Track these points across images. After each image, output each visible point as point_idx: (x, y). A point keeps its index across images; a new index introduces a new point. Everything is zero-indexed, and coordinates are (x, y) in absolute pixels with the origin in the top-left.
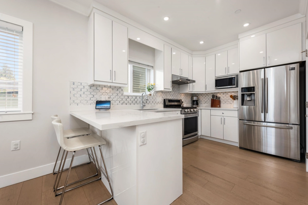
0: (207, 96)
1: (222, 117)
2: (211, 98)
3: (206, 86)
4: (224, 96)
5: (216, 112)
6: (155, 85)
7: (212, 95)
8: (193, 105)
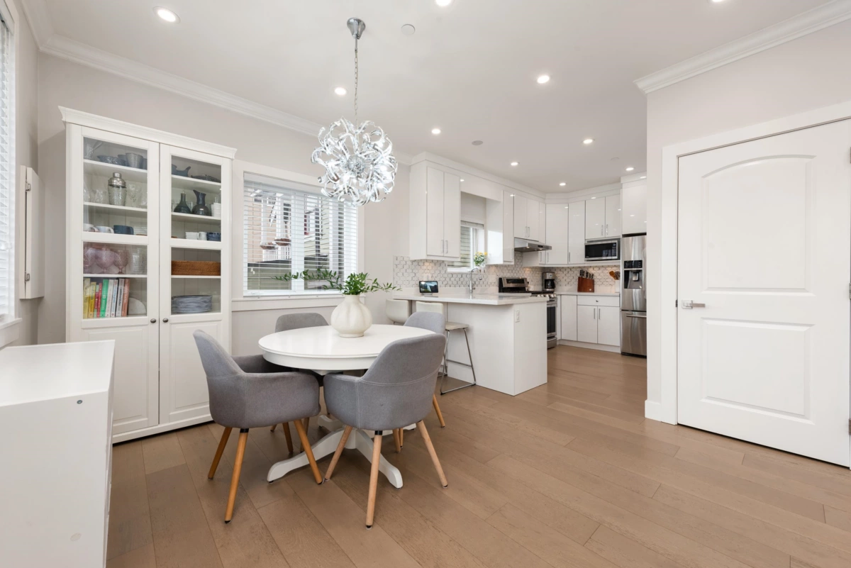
0: (570, 273)
1: (596, 308)
3: (569, 255)
4: (600, 271)
5: (586, 298)
6: (486, 255)
8: (546, 288)
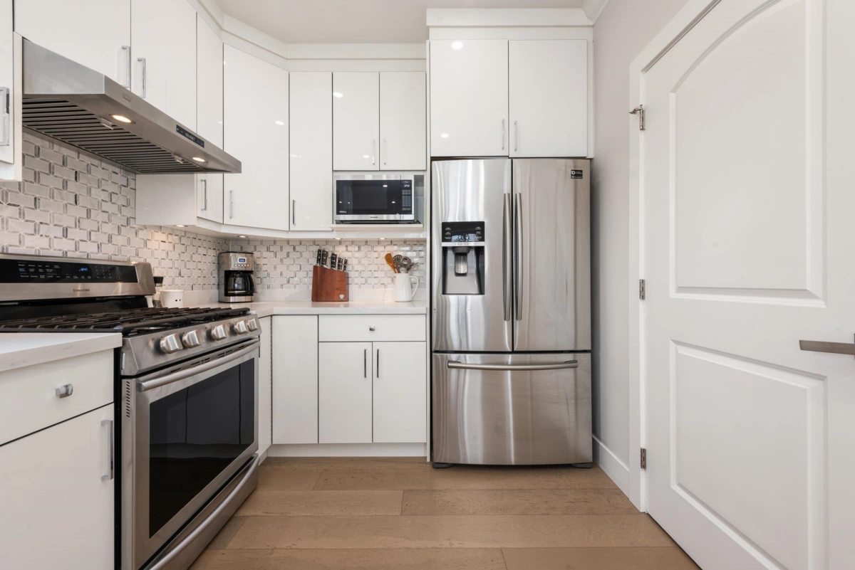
0: (294, 255)
1: (368, 346)
2: (314, 262)
3: (292, 205)
4: (360, 254)
7: (316, 248)
8: (227, 294)
